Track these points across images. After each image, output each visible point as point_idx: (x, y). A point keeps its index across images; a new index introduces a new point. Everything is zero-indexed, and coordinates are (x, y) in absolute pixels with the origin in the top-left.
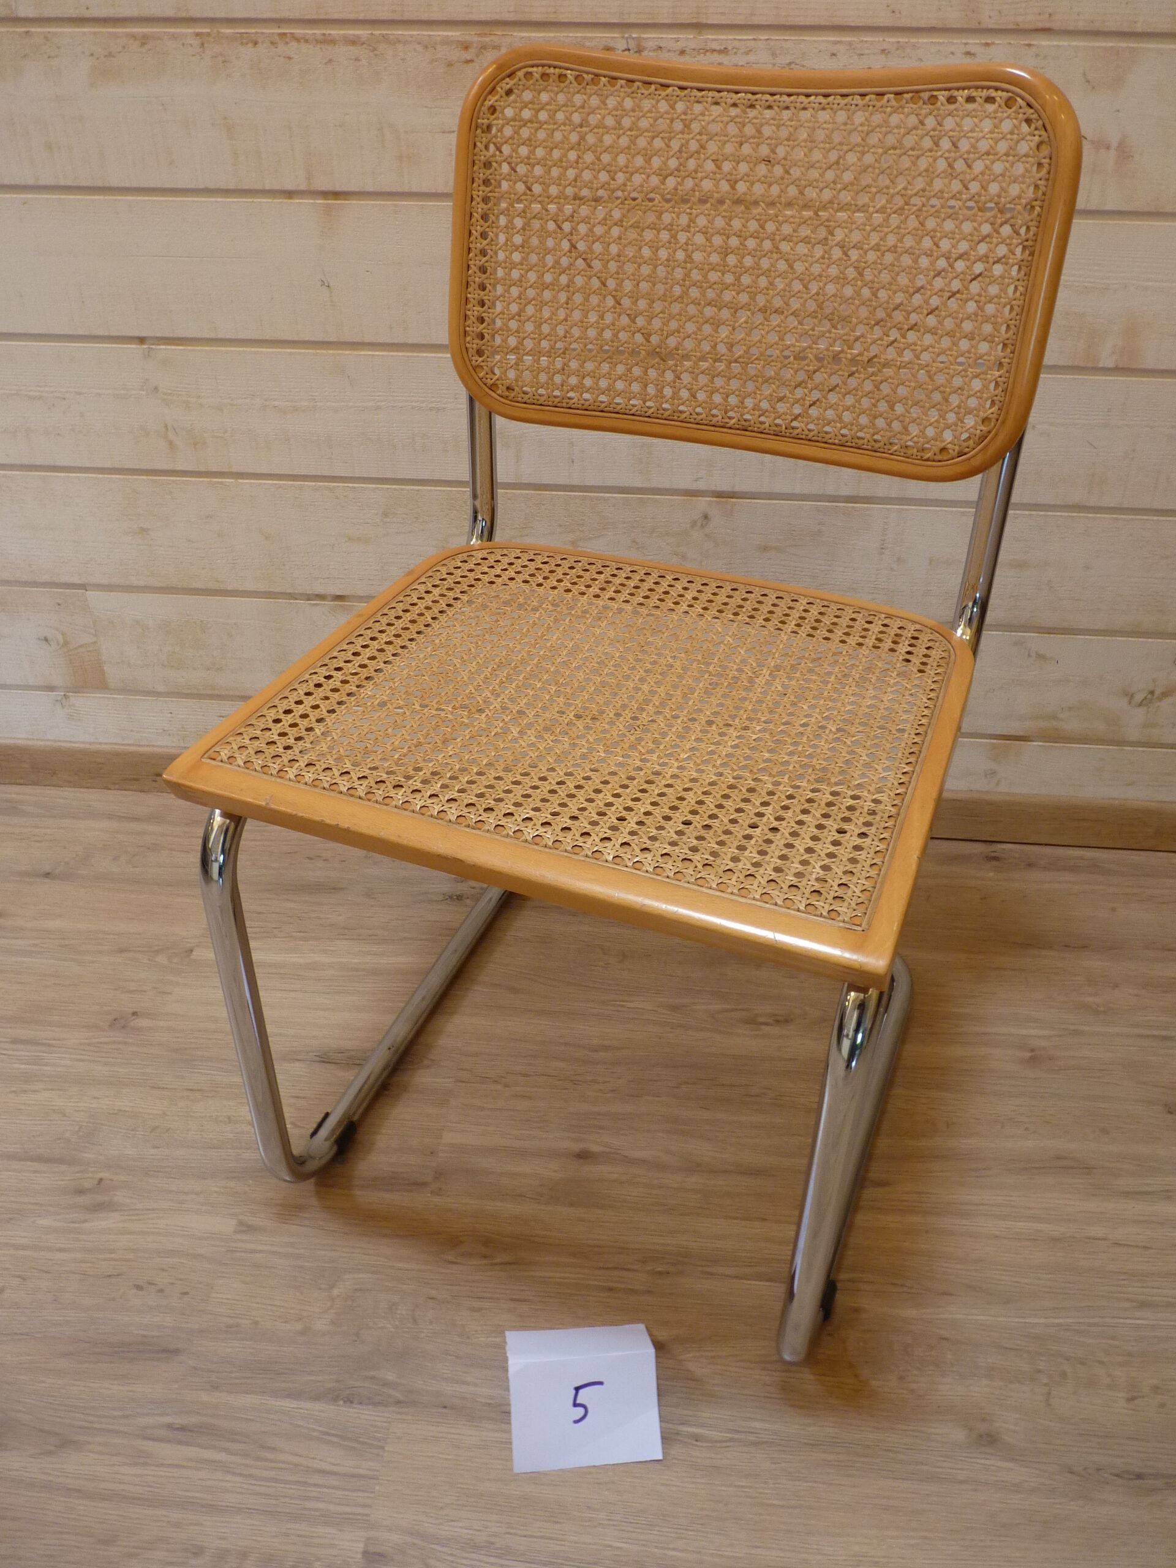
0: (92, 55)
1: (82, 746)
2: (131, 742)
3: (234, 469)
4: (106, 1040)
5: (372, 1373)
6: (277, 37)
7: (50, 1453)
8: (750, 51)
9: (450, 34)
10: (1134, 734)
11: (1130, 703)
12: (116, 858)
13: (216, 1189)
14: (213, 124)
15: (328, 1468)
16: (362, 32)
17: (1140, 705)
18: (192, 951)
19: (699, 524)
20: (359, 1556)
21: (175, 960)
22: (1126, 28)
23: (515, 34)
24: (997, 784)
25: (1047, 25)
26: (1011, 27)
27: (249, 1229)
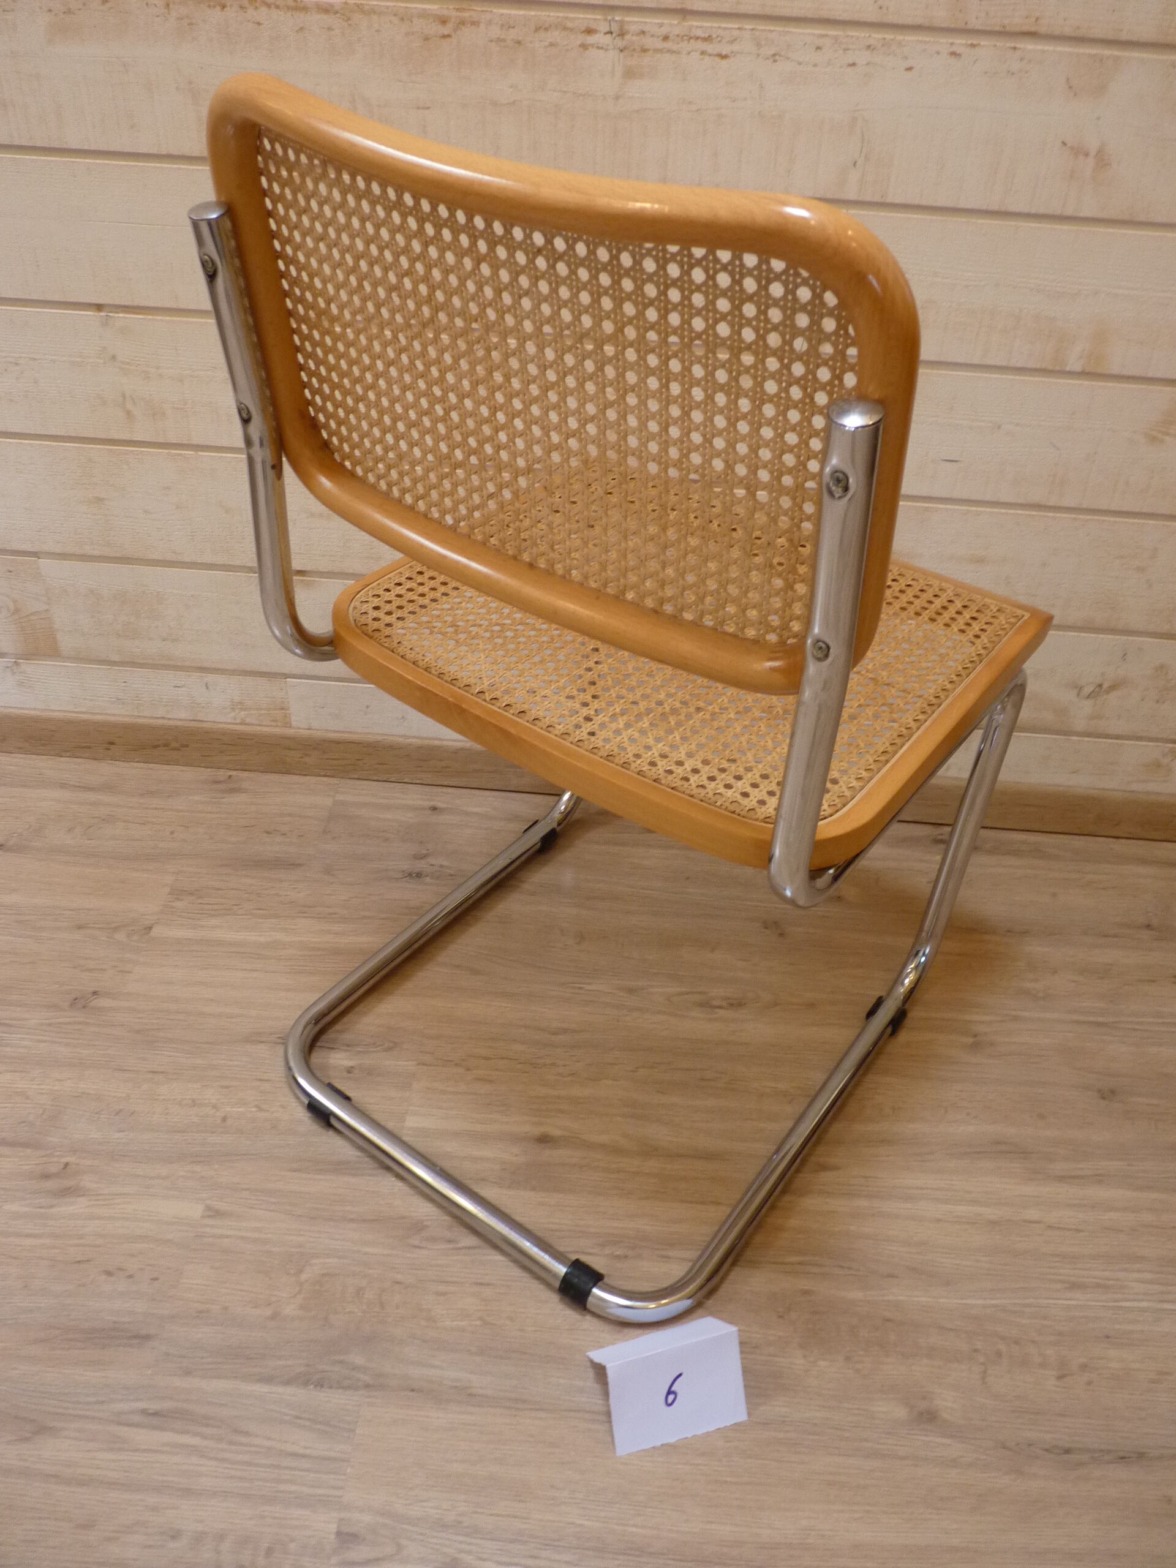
0: (50, 11)
1: (33, 713)
2: (84, 710)
3: (195, 441)
4: (68, 1020)
5: (342, 1358)
6: (246, 2)
7: (27, 1439)
8: (736, 40)
9: (428, 7)
10: (1080, 725)
11: (1078, 695)
12: (70, 830)
13: (181, 1173)
14: (177, 88)
15: (301, 1451)
17: (1088, 697)
18: (150, 928)
20: (333, 1537)
21: (135, 938)
22: (1110, 36)
23: (495, 10)
25: (1033, 29)
26: (997, 28)
27: (217, 1214)
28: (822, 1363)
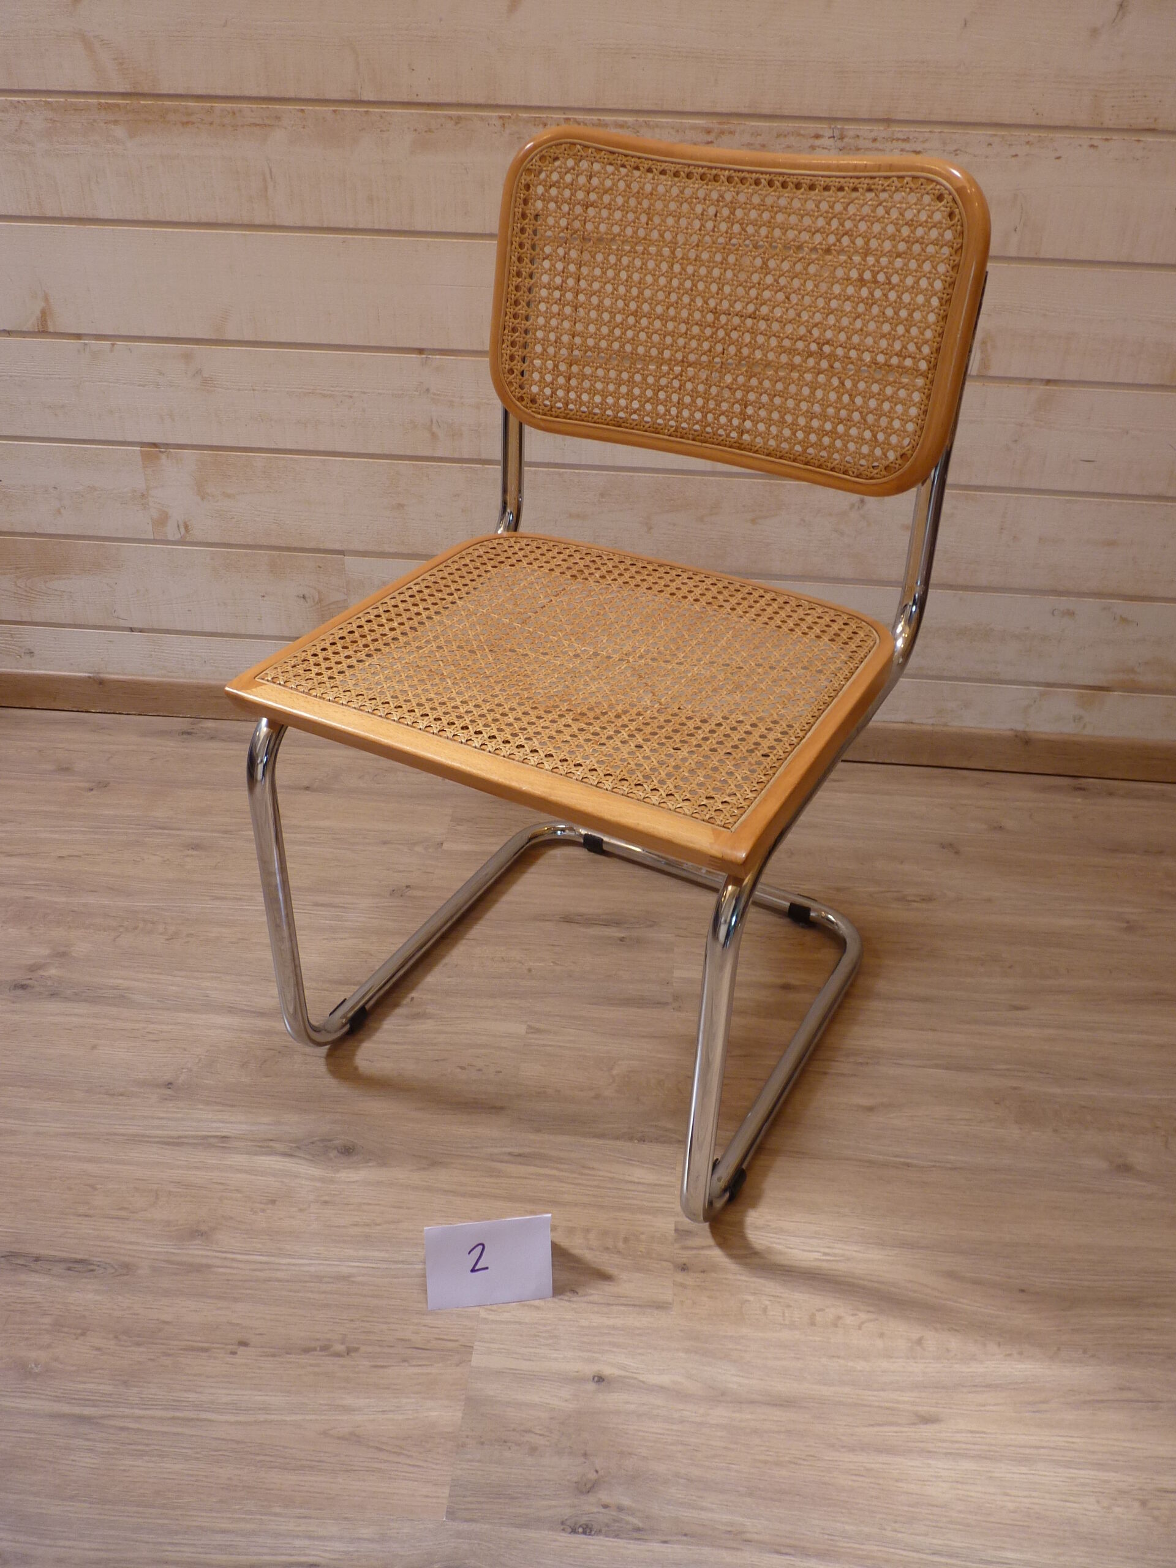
0: (416, 130)
6: (562, 121)
9: (697, 122)
13: (504, 1005)
16: (629, 119)
19: (856, 507)
21: (430, 850)
24: (1084, 727)
25: (1152, 126)
26: (1125, 127)
27: (538, 1031)
28: (1034, 1133)
